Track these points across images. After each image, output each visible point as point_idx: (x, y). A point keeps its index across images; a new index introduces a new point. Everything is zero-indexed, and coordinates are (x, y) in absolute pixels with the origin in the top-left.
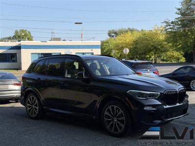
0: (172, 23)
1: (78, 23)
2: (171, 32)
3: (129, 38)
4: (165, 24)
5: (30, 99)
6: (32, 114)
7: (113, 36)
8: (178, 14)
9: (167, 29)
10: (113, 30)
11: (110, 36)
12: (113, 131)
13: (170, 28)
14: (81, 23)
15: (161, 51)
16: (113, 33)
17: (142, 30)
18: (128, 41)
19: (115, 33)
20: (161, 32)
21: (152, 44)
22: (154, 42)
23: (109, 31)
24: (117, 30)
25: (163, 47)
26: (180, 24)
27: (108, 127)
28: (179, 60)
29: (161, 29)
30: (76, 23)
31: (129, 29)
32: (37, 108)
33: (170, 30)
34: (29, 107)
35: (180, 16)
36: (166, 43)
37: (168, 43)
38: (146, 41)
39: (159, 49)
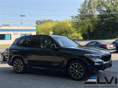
0: (76, 17)
1: (22, 16)
2: (75, 22)
3: (50, 25)
4: (71, 18)
5: (17, 62)
6: (18, 71)
7: (39, 24)
8: (79, 12)
9: (72, 21)
10: (39, 20)
11: (37, 24)
12: (76, 77)
13: (75, 20)
14: (24, 16)
15: (69, 33)
16: (39, 22)
17: (57, 21)
18: (49, 27)
19: (40, 22)
20: (69, 22)
21: (64, 29)
22: (65, 28)
23: (36, 21)
24: (41, 20)
25: (70, 31)
26: (80, 18)
27: (72, 75)
28: (78, 38)
29: (69, 20)
30: (21, 16)
31: (48, 20)
32: (22, 67)
33: (74, 21)
34: (16, 66)
35: (80, 13)
36: (72, 28)
37: (74, 28)
38: (60, 27)
39: (68, 32)
